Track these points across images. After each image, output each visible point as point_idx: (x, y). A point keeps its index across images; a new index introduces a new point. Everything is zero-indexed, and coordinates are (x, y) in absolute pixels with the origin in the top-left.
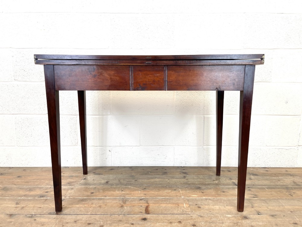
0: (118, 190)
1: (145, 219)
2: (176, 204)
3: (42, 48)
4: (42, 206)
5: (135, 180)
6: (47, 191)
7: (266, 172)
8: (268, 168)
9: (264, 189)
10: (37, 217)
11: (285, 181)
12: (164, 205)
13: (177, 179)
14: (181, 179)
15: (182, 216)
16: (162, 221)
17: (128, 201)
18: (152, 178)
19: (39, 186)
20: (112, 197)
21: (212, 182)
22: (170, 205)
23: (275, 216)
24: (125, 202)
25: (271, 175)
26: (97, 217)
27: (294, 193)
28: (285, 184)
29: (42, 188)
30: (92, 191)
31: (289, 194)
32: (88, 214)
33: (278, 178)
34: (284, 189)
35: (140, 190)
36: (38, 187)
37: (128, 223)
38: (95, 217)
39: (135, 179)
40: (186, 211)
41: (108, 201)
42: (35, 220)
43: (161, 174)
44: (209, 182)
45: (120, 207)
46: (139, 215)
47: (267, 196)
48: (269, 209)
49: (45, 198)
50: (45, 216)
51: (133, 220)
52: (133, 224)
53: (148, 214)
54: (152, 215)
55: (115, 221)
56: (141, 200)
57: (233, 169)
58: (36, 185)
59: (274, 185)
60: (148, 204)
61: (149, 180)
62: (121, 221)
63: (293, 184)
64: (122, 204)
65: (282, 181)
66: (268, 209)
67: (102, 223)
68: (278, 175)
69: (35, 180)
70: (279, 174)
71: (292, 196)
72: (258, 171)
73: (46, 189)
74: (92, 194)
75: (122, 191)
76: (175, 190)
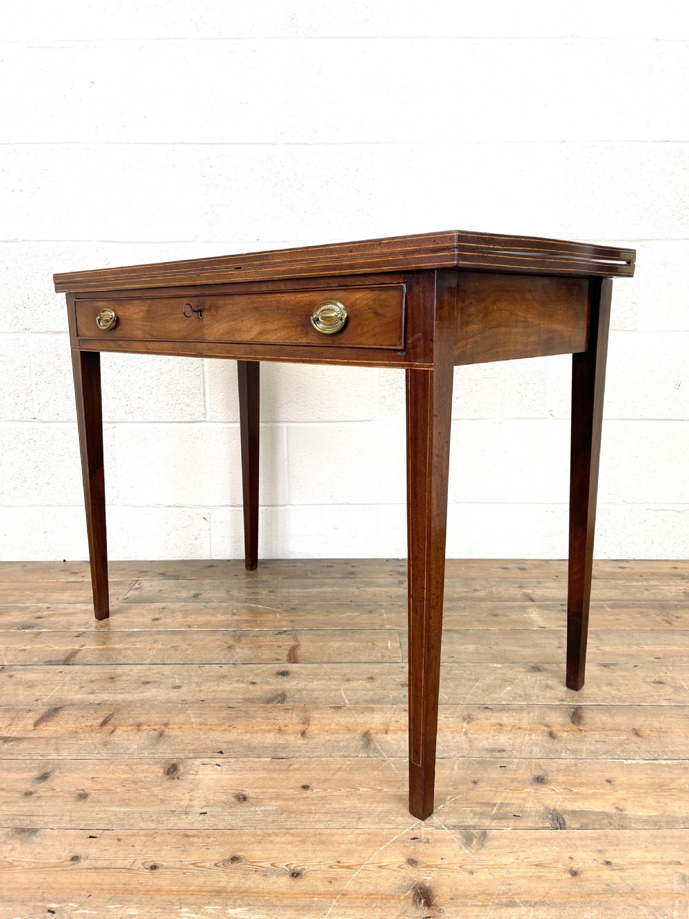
0: (223, 614)
1: (284, 674)
2: (367, 641)
3: (15, 241)
4: (28, 647)
5: (270, 589)
6: (39, 614)
7: (620, 570)
8: (627, 561)
9: (602, 607)
10: (15, 670)
11: (663, 591)
12: (336, 645)
13: (380, 586)
14: (390, 586)
15: (380, 665)
16: (327, 677)
17: (247, 636)
18: (314, 586)
19: (19, 605)
20: (208, 628)
21: (471, 595)
22: (352, 644)
23: (612, 667)
24: (239, 639)
25: (631, 577)
26: (166, 670)
27: (677, 617)
28: (659, 597)
29: (27, 608)
30: (157, 616)
31: (663, 620)
32: (144, 662)
33: (645, 584)
34: (654, 608)
35: (280, 613)
36: (15, 608)
37: (243, 682)
38: (161, 668)
39: (270, 587)
40: (390, 657)
41: (195, 637)
42: (11, 676)
43: (340, 576)
44: (464, 594)
45: (226, 649)
46: (271, 666)
47: (604, 623)
48: (601, 652)
49: (34, 630)
50: (36, 667)
51: (256, 675)
52: (254, 683)
53: (296, 662)
54: (304, 665)
55: (211, 676)
56: (280, 633)
57: (535, 564)
58: (12, 603)
59: (629, 601)
60: (298, 641)
61: (306, 590)
62: (224, 677)
63: (682, 598)
64: (231, 642)
65: (653, 591)
66: (598, 651)
67: (177, 681)
68: (648, 577)
69: (7, 592)
70: (653, 574)
71: (671, 624)
72: (598, 568)
73: (38, 611)
74: (157, 622)
75: (234, 614)
76: (370, 612)
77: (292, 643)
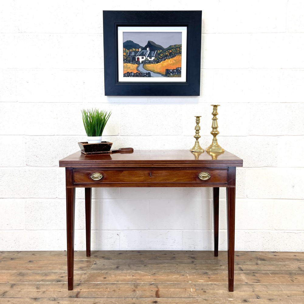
0: (129, 276)
1: (155, 302)
2: (183, 288)
4: (61, 290)
5: (144, 265)
6: (62, 275)
7: (275, 257)
9: (268, 274)
10: (59, 300)
12: (172, 290)
13: (185, 264)
14: (189, 264)
15: (189, 299)
17: (139, 285)
18: (161, 263)
19: (53, 271)
20: (124, 282)
21: (219, 268)
22: (178, 290)
23: (272, 300)
24: (137, 287)
25: (279, 260)
26: (113, 300)
27: (296, 279)
28: (289, 269)
29: (56, 273)
30: (105, 276)
31: (291, 280)
32: (105, 297)
33: (284, 263)
34: (287, 274)
35: (150, 276)
36: (52, 272)
38: (111, 300)
40: (192, 295)
41: (121, 286)
42: (59, 303)
43: (170, 259)
44: (216, 267)
45: (133, 291)
46: (150, 299)
47: (269, 281)
49: (62, 283)
50: (66, 299)
51: (146, 303)
53: (159, 297)
54: (162, 299)
56: (151, 285)
57: (242, 253)
58: (50, 270)
59: (278, 271)
60: (158, 288)
61: (158, 265)
64: (134, 288)
68: (285, 260)
69: (47, 265)
70: (287, 258)
71: (293, 281)
73: (61, 274)
74: (105, 279)
75: (133, 276)
76: (183, 275)
77: (157, 289)
